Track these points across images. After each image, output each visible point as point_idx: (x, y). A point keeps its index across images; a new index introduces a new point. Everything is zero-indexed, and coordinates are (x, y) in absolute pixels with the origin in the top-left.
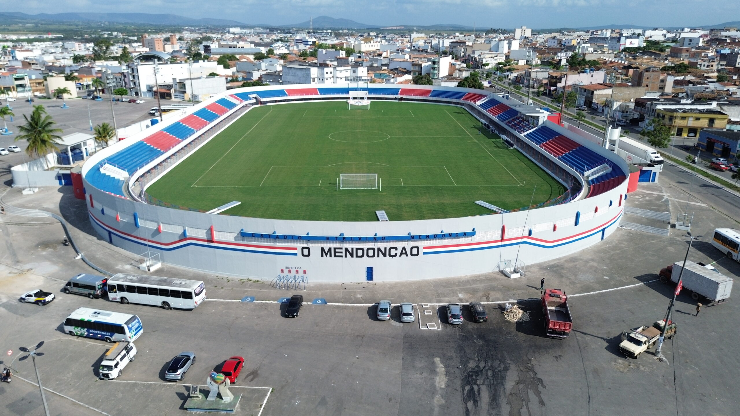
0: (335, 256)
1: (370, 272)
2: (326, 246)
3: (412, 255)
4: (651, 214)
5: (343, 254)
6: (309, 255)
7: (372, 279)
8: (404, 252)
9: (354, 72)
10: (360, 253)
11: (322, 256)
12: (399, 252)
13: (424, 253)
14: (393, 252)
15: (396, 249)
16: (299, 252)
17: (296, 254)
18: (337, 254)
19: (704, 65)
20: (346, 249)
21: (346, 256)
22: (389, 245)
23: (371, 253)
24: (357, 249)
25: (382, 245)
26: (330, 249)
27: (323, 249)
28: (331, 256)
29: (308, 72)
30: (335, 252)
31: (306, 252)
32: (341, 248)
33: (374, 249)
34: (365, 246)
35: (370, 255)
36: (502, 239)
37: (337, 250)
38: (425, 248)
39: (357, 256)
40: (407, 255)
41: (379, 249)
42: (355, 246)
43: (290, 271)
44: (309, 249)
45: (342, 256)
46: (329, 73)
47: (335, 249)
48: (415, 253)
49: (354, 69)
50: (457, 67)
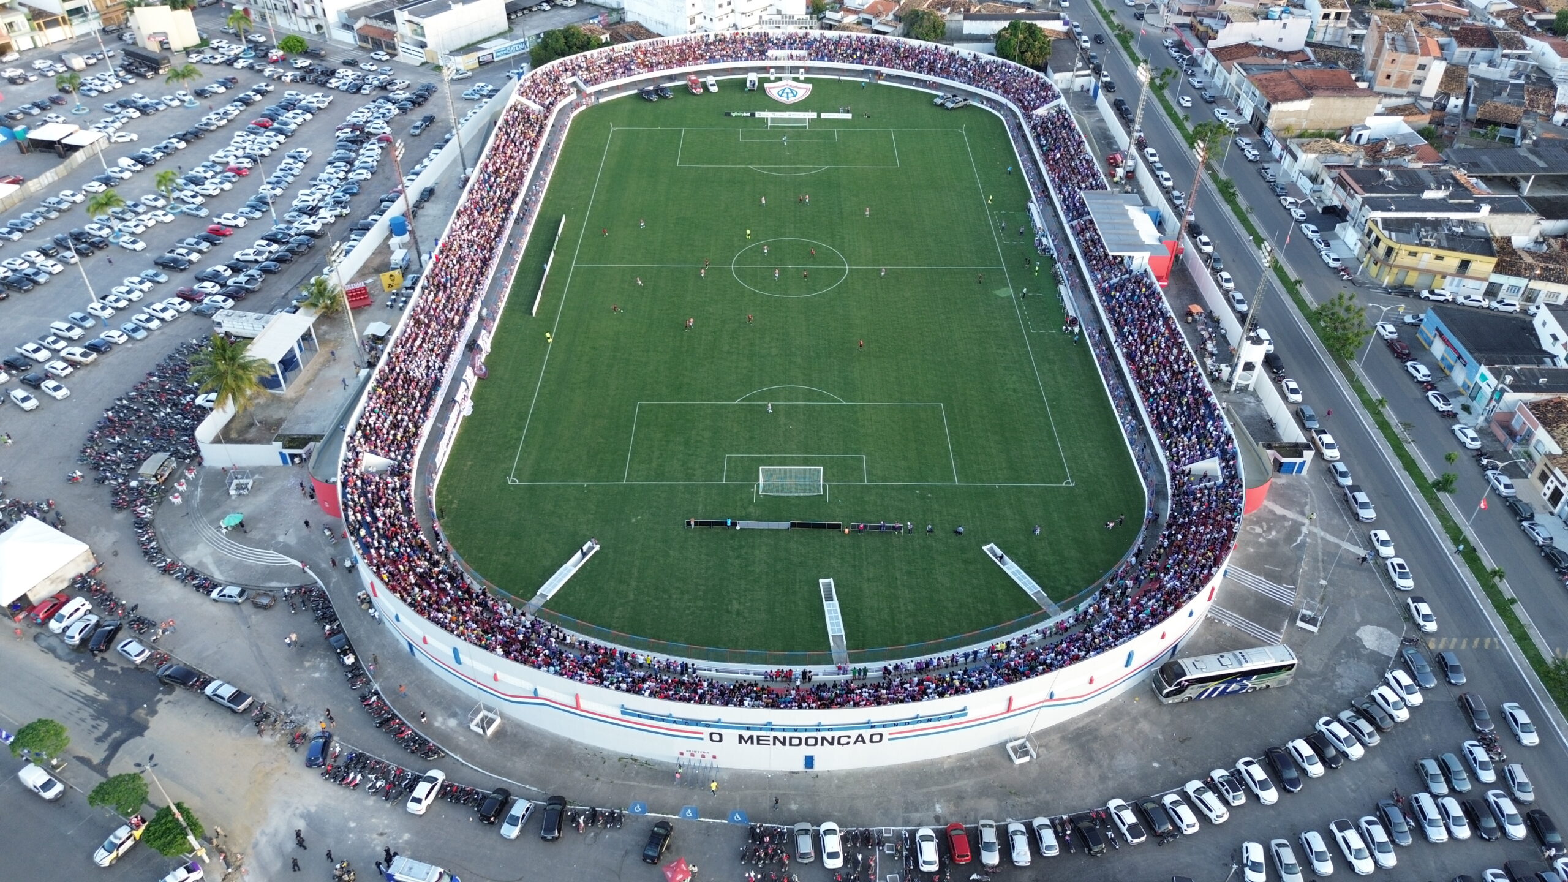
0: (758, 743)
1: (809, 761)
2: (746, 734)
3: (871, 741)
4: (1265, 587)
6: (721, 740)
7: (812, 767)
8: (860, 739)
10: (795, 741)
11: (740, 742)
12: (852, 740)
13: (890, 739)
14: (843, 741)
15: (849, 737)
16: (707, 737)
17: (701, 739)
18: (761, 742)
21: (774, 744)
22: (837, 734)
24: (791, 738)
25: (828, 734)
26: (751, 737)
27: (741, 737)
28: (752, 743)
29: (681, 4)
30: (759, 740)
31: (716, 737)
32: (768, 737)
33: (816, 739)
34: (804, 734)
35: (809, 743)
36: (1009, 710)
38: (890, 734)
39: (791, 744)
40: (864, 742)
41: (824, 738)
42: (789, 734)
43: (692, 755)
44: (721, 735)
45: (769, 744)
46: (725, 5)
47: (758, 737)
48: (876, 739)
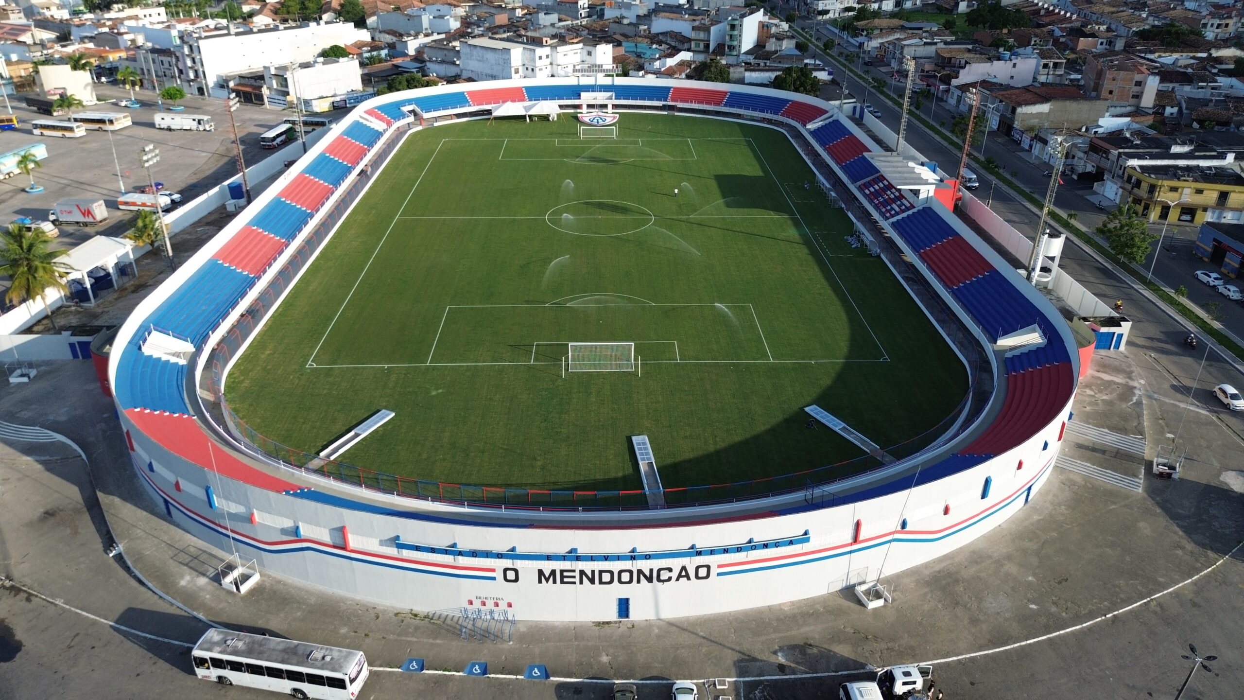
0: (562, 582)
1: (624, 606)
2: (547, 566)
3: (697, 577)
4: (1110, 439)
5: (577, 580)
6: (516, 580)
7: (627, 616)
8: (683, 573)
9: (589, 53)
10: (606, 577)
11: (540, 582)
12: (674, 574)
13: (719, 574)
14: (665, 575)
15: (670, 570)
16: (499, 575)
17: (494, 579)
18: (565, 580)
19: (1212, 25)
20: (582, 573)
21: (581, 582)
22: (656, 564)
23: (625, 577)
24: (601, 572)
25: (645, 566)
26: (553, 572)
27: (541, 573)
28: (555, 582)
29: (507, 57)
30: (562, 577)
31: (511, 575)
32: (574, 571)
33: (631, 572)
34: (615, 566)
35: (623, 580)
36: (856, 540)
37: (565, 574)
38: (719, 566)
39: (601, 582)
40: (689, 579)
41: (640, 572)
42: (598, 566)
43: (484, 604)
44: (516, 571)
45: (574, 583)
46: (544, 57)
47: (562, 571)
48: (704, 574)
49: (590, 48)
50: (773, 30)
